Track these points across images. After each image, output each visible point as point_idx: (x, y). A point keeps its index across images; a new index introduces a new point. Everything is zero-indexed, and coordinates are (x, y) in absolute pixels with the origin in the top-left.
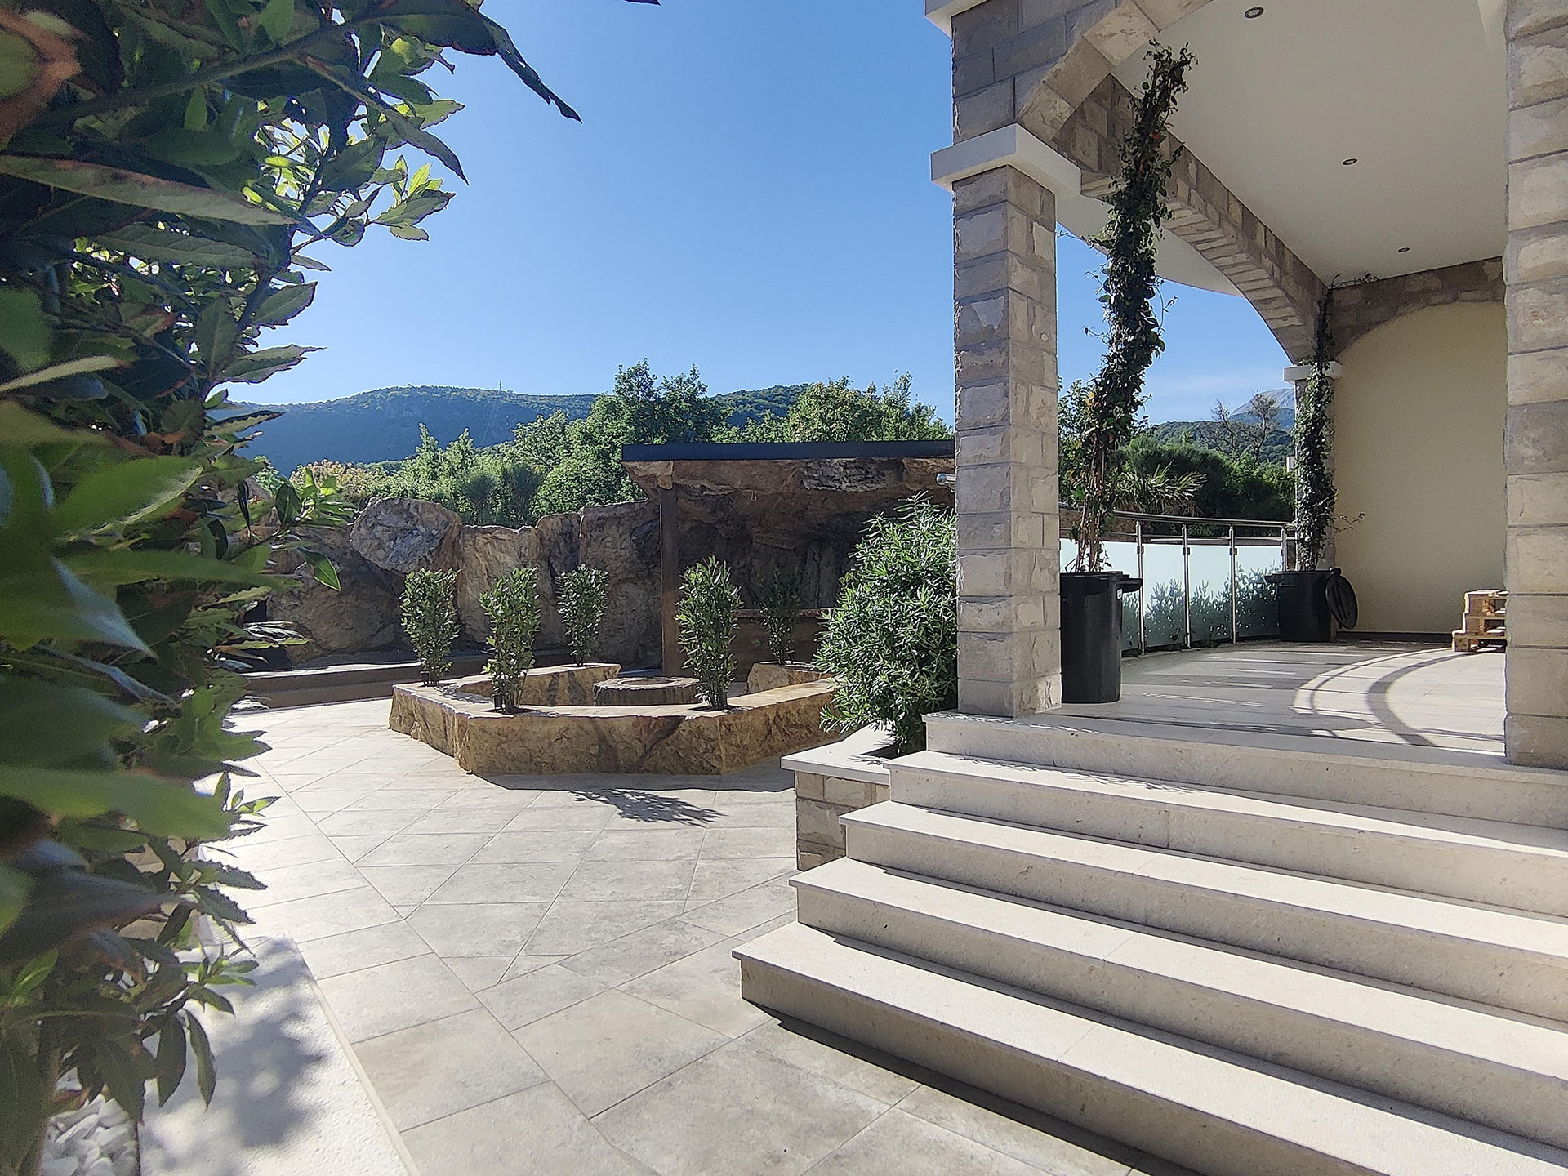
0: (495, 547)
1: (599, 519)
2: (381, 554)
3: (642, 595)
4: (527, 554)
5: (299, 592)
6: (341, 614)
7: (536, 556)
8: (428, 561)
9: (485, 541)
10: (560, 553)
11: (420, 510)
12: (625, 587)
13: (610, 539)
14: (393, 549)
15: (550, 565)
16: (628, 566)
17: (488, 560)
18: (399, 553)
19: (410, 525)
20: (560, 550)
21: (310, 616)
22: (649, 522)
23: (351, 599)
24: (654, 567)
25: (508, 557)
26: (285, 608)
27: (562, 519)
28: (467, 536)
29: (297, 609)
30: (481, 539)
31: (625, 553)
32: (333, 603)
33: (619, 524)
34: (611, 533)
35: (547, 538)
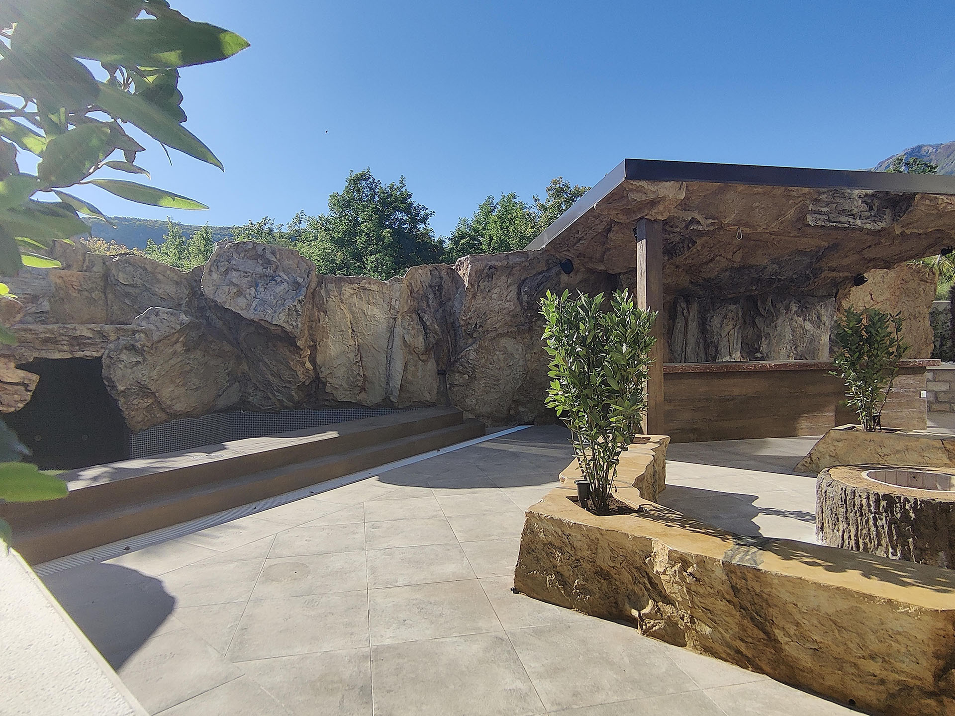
0: (361, 299)
1: (490, 268)
2: (242, 301)
3: (520, 350)
4: (397, 307)
5: (143, 346)
6: (188, 372)
7: (406, 309)
8: (297, 311)
9: (352, 291)
10: (428, 306)
11: (278, 256)
12: (504, 342)
13: (496, 290)
14: (255, 297)
15: (421, 319)
16: (508, 319)
17: (352, 313)
18: (263, 302)
19: (269, 271)
20: (428, 303)
21: (154, 374)
22: (540, 273)
23: (198, 354)
24: (536, 321)
25: (375, 310)
26: (125, 366)
27: (431, 271)
28: (330, 286)
29: (140, 367)
30: (347, 290)
31: (510, 306)
32: (179, 360)
33: (510, 274)
34: (499, 284)
35: (416, 290)
